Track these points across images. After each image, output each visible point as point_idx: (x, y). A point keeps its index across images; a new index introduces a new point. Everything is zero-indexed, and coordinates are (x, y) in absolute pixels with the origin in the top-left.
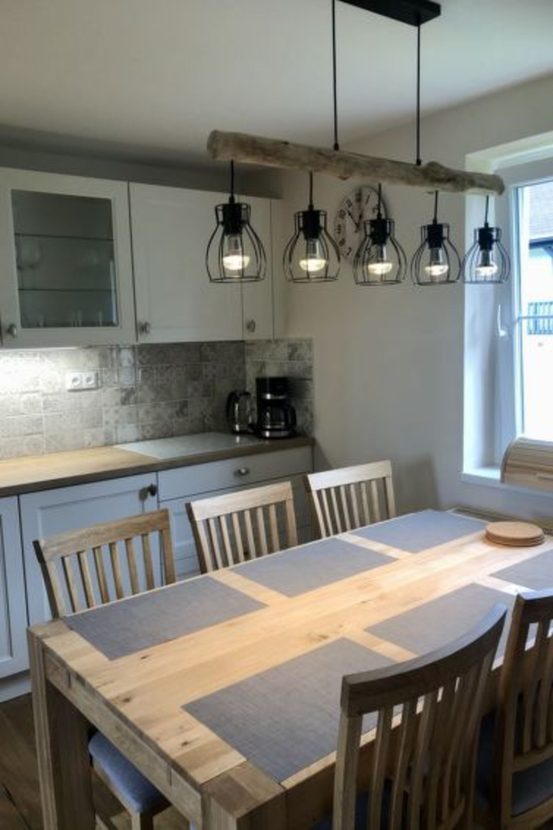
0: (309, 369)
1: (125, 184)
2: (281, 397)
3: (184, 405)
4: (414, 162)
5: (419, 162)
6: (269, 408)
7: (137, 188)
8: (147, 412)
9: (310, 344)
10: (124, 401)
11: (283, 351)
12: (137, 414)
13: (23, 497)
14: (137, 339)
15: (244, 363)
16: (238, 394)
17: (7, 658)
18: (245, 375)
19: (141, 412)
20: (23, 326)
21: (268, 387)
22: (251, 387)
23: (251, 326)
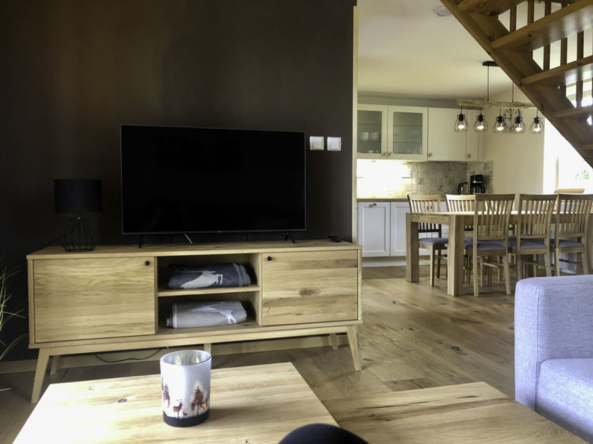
0: (491, 172)
1: (427, 108)
2: (480, 182)
3: (441, 187)
4: (511, 101)
5: (513, 102)
6: (475, 186)
7: (431, 109)
8: (427, 188)
9: (492, 162)
10: (420, 183)
11: (482, 166)
12: (424, 188)
13: (392, 203)
14: (428, 159)
15: (466, 173)
16: (463, 183)
17: (383, 251)
18: (466, 177)
19: (425, 188)
20: (393, 153)
21: (475, 178)
22: (468, 180)
23: (469, 156)
